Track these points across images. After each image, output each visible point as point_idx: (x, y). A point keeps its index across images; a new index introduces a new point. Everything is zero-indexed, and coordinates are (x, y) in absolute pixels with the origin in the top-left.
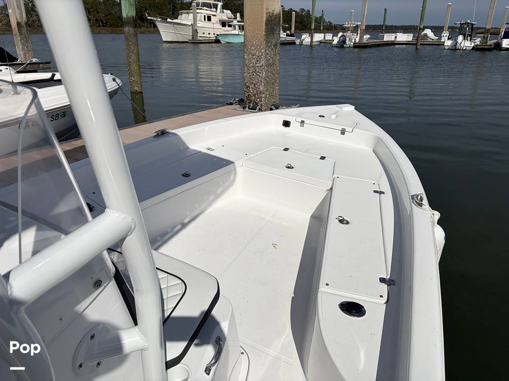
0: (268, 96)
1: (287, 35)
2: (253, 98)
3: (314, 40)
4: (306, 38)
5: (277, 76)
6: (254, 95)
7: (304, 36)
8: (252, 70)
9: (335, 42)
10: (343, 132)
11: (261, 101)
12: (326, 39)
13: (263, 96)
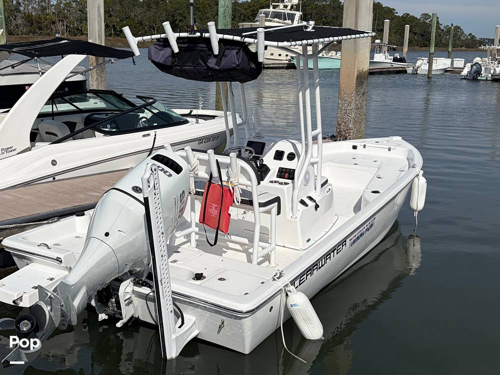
0: (355, 132)
1: (395, 60)
2: (343, 133)
3: (434, 68)
4: (422, 65)
5: (364, 117)
6: (345, 131)
7: (419, 63)
8: (344, 111)
9: (465, 72)
10: (389, 150)
11: (349, 135)
12: (455, 66)
13: (352, 131)
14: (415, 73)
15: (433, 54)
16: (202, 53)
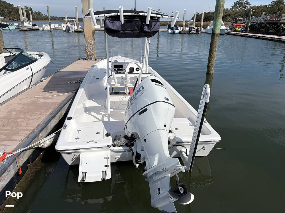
1: (33, 25)
3: (52, 28)
7: (44, 26)
9: (64, 29)
13: (93, 55)
14: (43, 30)
15: (50, 22)
16: (137, 24)
